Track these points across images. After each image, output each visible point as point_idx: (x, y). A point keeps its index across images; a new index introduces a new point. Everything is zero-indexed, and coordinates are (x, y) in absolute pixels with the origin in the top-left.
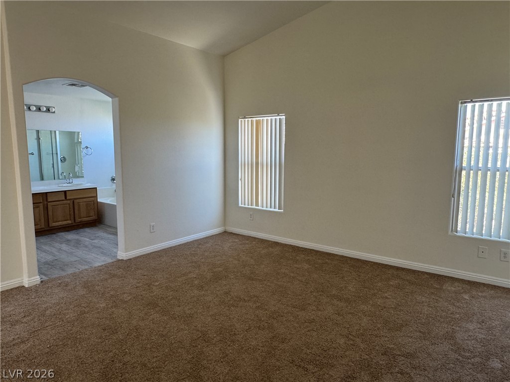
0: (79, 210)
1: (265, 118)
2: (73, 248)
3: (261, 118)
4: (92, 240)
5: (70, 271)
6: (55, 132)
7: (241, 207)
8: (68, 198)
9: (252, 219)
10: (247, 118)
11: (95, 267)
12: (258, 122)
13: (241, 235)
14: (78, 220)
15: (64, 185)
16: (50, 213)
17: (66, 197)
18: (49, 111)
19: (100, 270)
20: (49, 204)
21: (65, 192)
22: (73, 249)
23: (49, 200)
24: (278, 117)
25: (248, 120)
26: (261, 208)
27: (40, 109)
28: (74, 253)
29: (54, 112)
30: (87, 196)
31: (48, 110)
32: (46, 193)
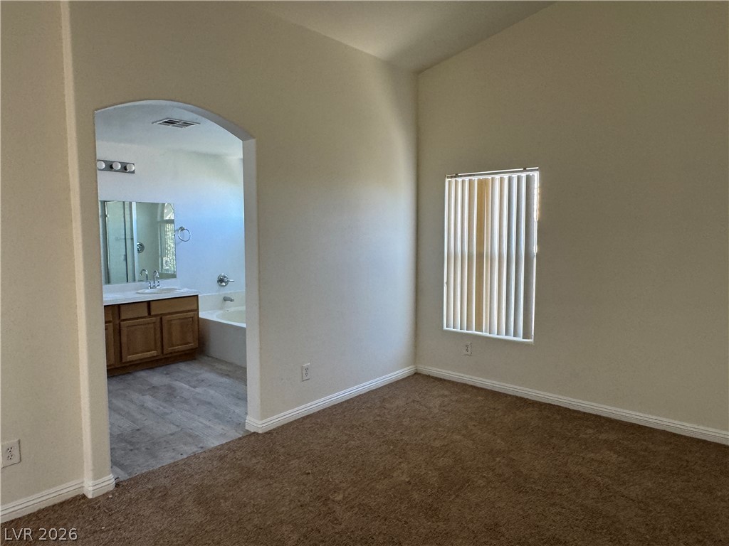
0: (170, 333)
1: (497, 177)
2: (165, 405)
3: (490, 177)
4: (195, 387)
5: (167, 458)
6: (131, 203)
7: (447, 331)
8: (153, 313)
9: (469, 353)
10: (461, 176)
11: (210, 451)
12: (482, 184)
13: (449, 381)
14: (168, 349)
15: (147, 291)
16: (124, 339)
17: (149, 313)
18: (126, 169)
19: (221, 458)
20: (122, 323)
21: (149, 303)
22: (164, 408)
23: (123, 317)
24: (524, 175)
25: (463, 181)
26: (487, 334)
27: (111, 167)
28: (168, 416)
29: (133, 172)
30: (181, 310)
31: (124, 169)
32: (119, 306)
